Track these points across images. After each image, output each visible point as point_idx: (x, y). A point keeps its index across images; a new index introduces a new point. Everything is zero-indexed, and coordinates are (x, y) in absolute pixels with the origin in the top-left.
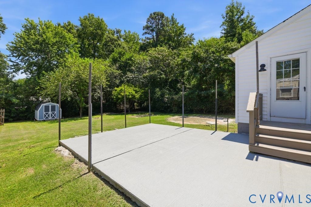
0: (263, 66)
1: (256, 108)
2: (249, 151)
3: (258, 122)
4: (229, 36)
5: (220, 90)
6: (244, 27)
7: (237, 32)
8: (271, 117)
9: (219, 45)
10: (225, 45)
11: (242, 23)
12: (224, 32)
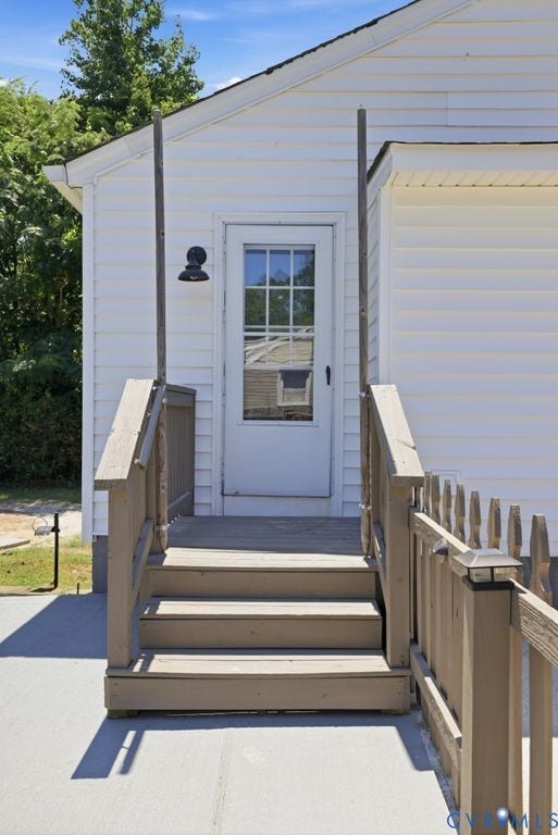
0: (197, 256)
1: (141, 467)
2: (105, 712)
3: (158, 535)
4: (99, 104)
5: (55, 364)
6: (163, 85)
7: (134, 97)
8: (226, 498)
9: (52, 133)
10: (79, 139)
11: (156, 65)
12: (78, 73)
